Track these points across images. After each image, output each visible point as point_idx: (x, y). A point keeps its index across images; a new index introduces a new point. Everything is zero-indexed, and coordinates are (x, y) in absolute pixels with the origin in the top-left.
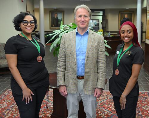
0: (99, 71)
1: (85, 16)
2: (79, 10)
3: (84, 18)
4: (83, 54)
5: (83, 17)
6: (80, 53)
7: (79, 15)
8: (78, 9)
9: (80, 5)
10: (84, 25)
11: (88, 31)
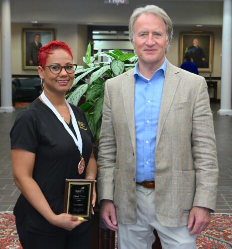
0: (198, 165)
1: (156, 34)
2: (142, 18)
3: (152, 39)
4: (152, 125)
5: (150, 35)
6: (146, 123)
7: (141, 30)
8: (138, 16)
9: (144, 6)
10: (153, 54)
11: (162, 67)
